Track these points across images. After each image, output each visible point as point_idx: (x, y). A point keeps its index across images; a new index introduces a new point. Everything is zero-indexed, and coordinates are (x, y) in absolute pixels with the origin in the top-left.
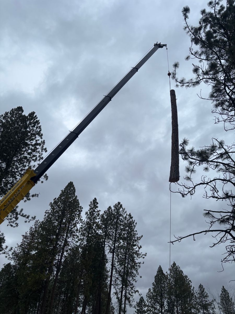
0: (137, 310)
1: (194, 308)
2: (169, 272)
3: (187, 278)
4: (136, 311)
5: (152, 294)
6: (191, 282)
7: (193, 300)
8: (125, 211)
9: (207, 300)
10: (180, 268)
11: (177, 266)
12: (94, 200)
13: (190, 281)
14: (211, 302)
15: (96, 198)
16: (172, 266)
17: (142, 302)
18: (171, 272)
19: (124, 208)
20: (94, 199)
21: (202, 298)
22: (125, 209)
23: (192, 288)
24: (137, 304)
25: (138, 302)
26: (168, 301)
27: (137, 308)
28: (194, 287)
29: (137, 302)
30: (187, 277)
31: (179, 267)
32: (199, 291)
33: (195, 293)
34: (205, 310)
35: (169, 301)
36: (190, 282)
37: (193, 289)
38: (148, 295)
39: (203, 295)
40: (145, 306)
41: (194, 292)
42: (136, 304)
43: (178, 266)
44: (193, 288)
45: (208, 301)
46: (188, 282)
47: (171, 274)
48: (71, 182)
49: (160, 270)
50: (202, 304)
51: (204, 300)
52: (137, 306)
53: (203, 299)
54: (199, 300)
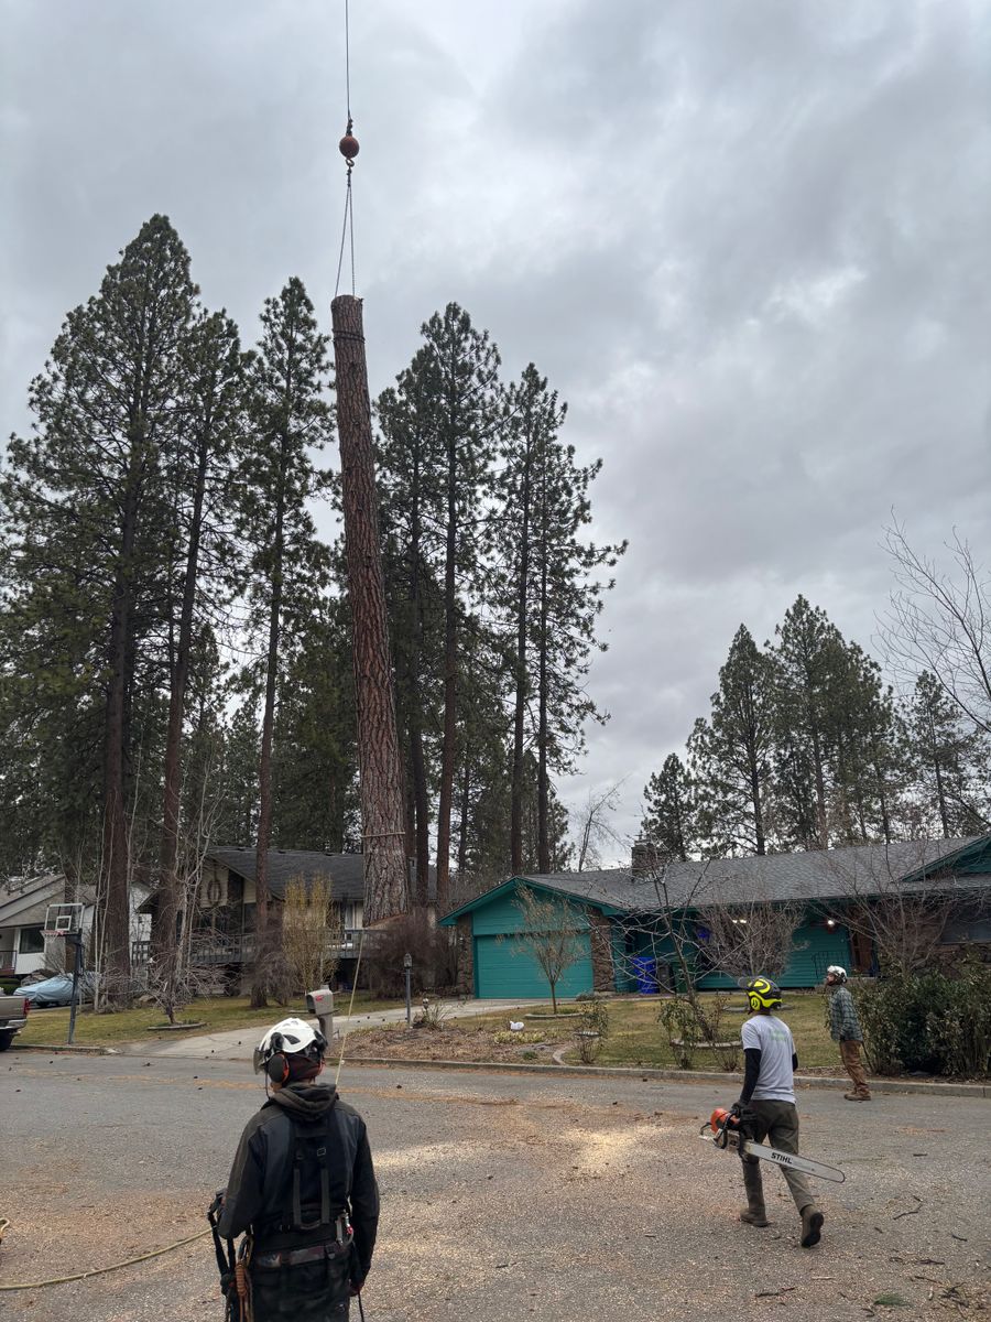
0: (656, 803)
1: (894, 765)
2: (777, 641)
3: (861, 657)
4: (654, 808)
5: (712, 735)
6: (880, 670)
7: (890, 738)
8: (488, 345)
9: (955, 730)
10: (828, 616)
11: (812, 612)
12: (291, 291)
13: (874, 665)
14: (973, 736)
15: (301, 280)
16: (792, 612)
17: (674, 774)
18: (787, 639)
19: (480, 332)
20: (288, 287)
21: (931, 726)
22: (486, 338)
23: (883, 692)
24: (655, 781)
25: (657, 777)
26: (779, 755)
27: (656, 797)
28: (891, 688)
29: (653, 776)
30: (862, 653)
31: (821, 611)
32: (917, 701)
33: (895, 710)
34: (945, 769)
35: (782, 751)
36: (874, 671)
37: (890, 693)
38: (693, 744)
39: (935, 713)
40: (688, 783)
41: (894, 705)
42: (651, 784)
43: (817, 609)
44: (887, 689)
45: (960, 731)
46: (866, 669)
47: (788, 645)
48: (156, 218)
49: (744, 644)
50: (933, 746)
51: (940, 733)
52: (654, 788)
53: (938, 728)
54: (919, 733)
